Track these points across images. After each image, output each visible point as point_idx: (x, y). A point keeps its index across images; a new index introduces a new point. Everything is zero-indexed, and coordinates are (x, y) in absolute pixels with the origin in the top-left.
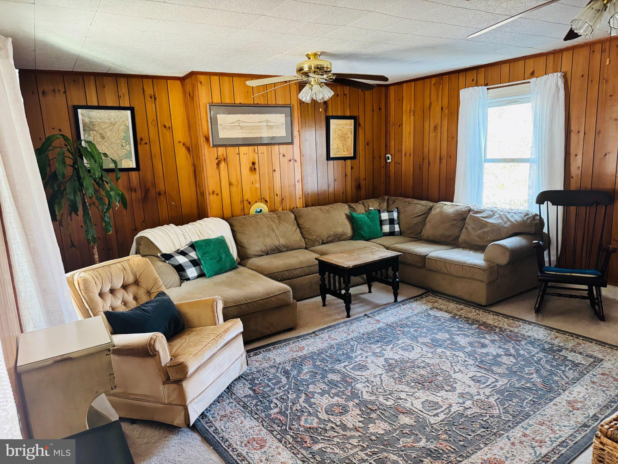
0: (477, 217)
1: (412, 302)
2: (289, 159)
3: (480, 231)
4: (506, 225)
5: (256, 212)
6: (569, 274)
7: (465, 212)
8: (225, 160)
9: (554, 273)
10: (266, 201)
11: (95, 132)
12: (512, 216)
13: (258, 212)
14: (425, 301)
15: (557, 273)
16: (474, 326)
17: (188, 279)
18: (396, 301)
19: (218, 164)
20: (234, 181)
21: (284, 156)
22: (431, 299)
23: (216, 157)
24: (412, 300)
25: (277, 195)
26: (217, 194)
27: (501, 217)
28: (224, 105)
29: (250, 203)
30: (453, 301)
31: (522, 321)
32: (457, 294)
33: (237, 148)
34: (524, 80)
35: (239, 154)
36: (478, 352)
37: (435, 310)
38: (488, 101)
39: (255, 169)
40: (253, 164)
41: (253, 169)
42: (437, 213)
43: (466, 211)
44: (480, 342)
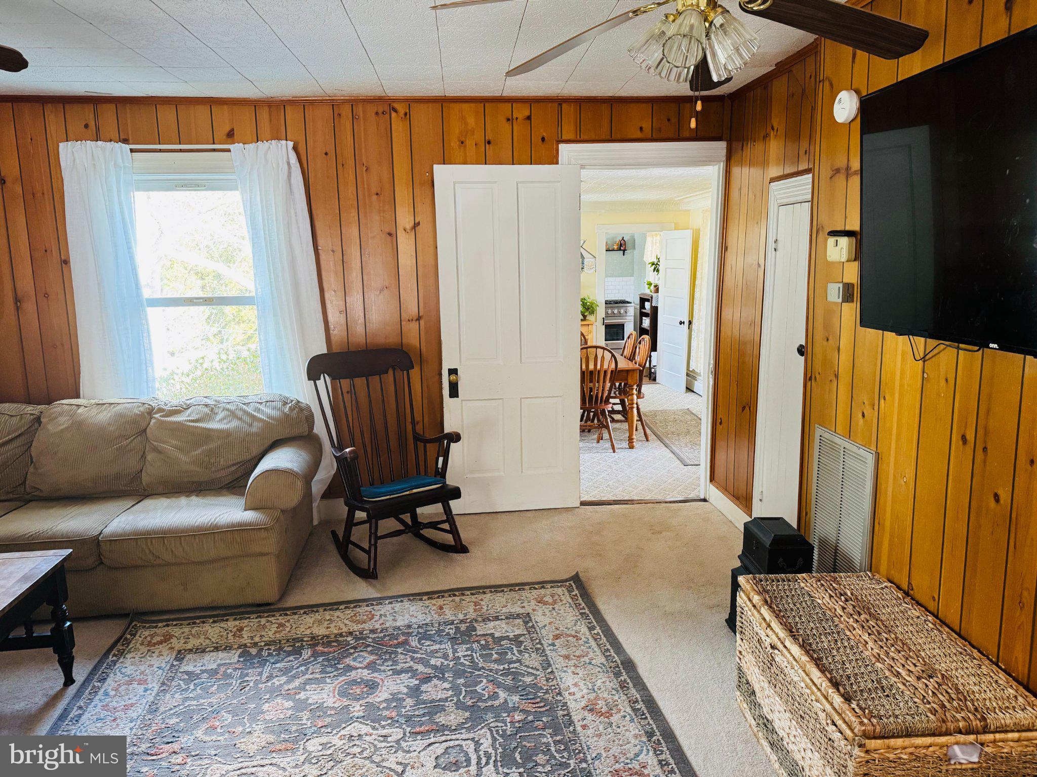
0: (179, 423)
1: (115, 663)
3: (199, 451)
4: (254, 430)
6: (408, 493)
7: (142, 415)
9: (388, 497)
12: (258, 410)
14: (144, 649)
15: (392, 496)
16: (307, 653)
18: (69, 681)
22: (152, 636)
24: (111, 658)
27: (233, 414)
30: (203, 619)
31: (365, 604)
32: (206, 601)
34: (214, 143)
36: (380, 702)
37: (189, 656)
38: (135, 177)
42: (66, 429)
43: (143, 413)
44: (355, 681)
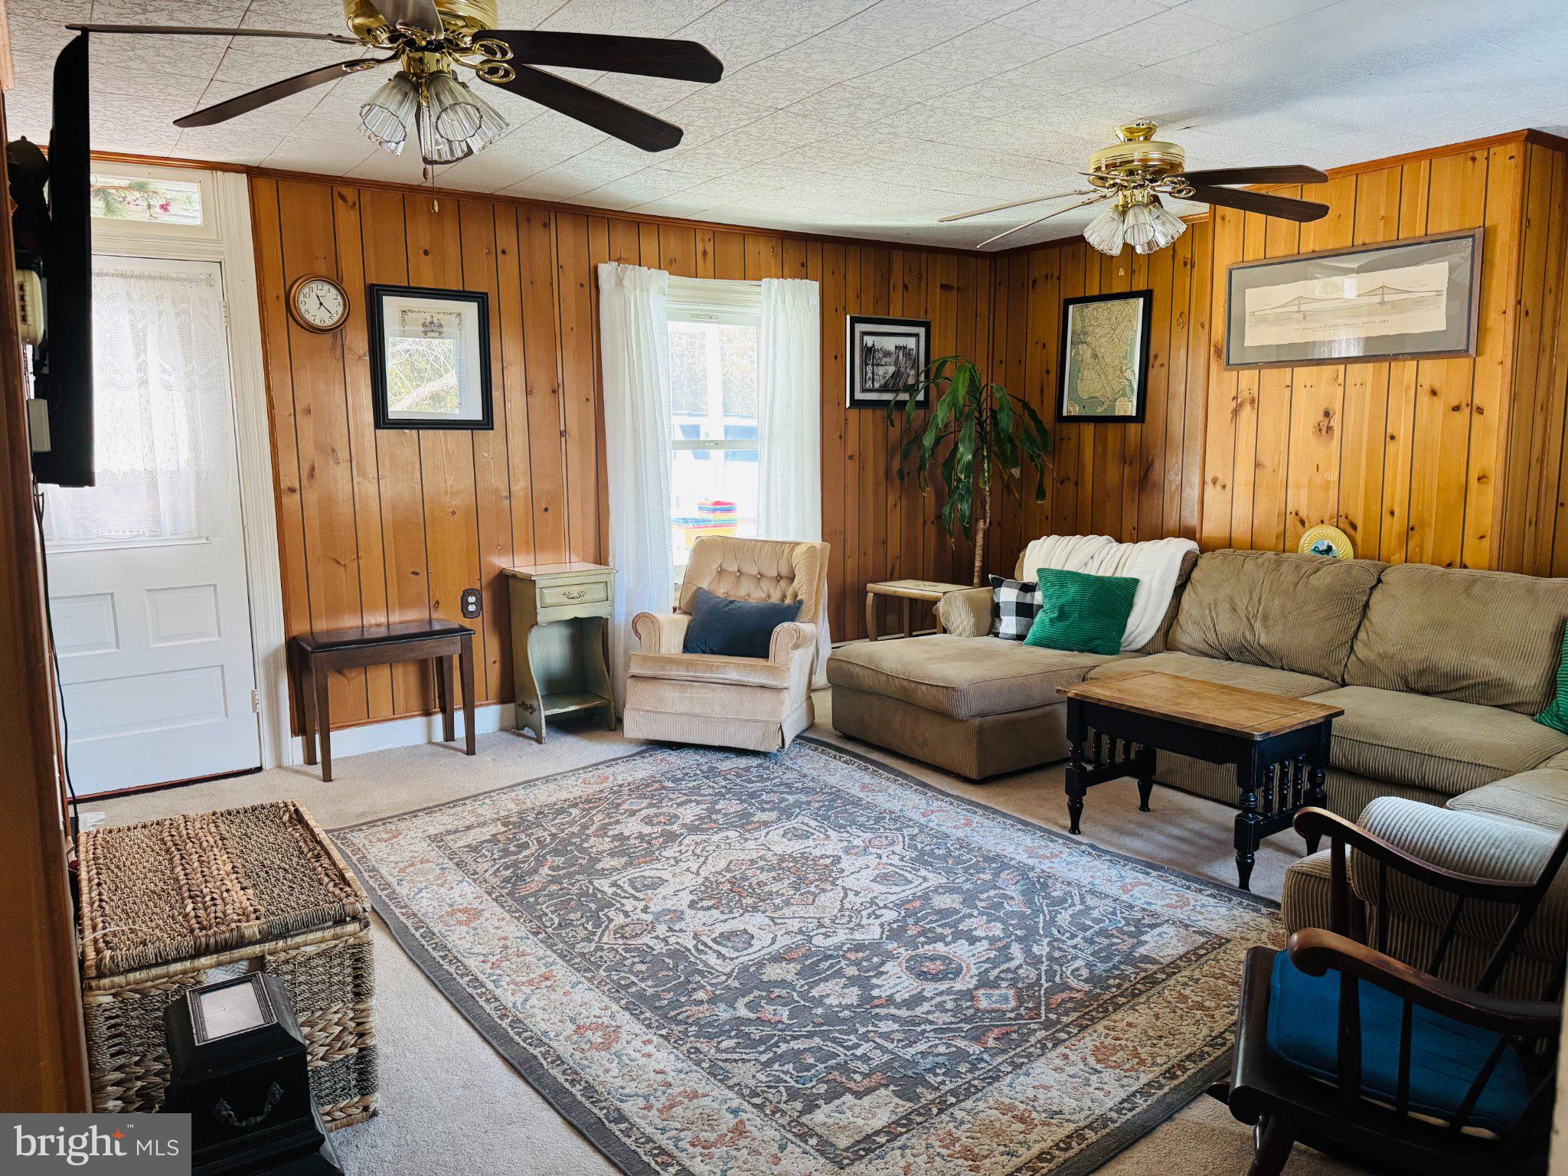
2: (1455, 404)
5: (1316, 550)
8: (1252, 401)
10: (1354, 527)
11: (1085, 346)
13: (1321, 552)
17: (997, 635)
19: (1236, 413)
20: (1266, 459)
21: (1434, 393)
23: (1233, 394)
25: (1392, 513)
26: (1224, 487)
28: (1271, 261)
29: (1303, 522)
33: (1288, 370)
35: (1291, 387)
39: (1329, 429)
40: (1327, 414)
41: (1324, 430)
